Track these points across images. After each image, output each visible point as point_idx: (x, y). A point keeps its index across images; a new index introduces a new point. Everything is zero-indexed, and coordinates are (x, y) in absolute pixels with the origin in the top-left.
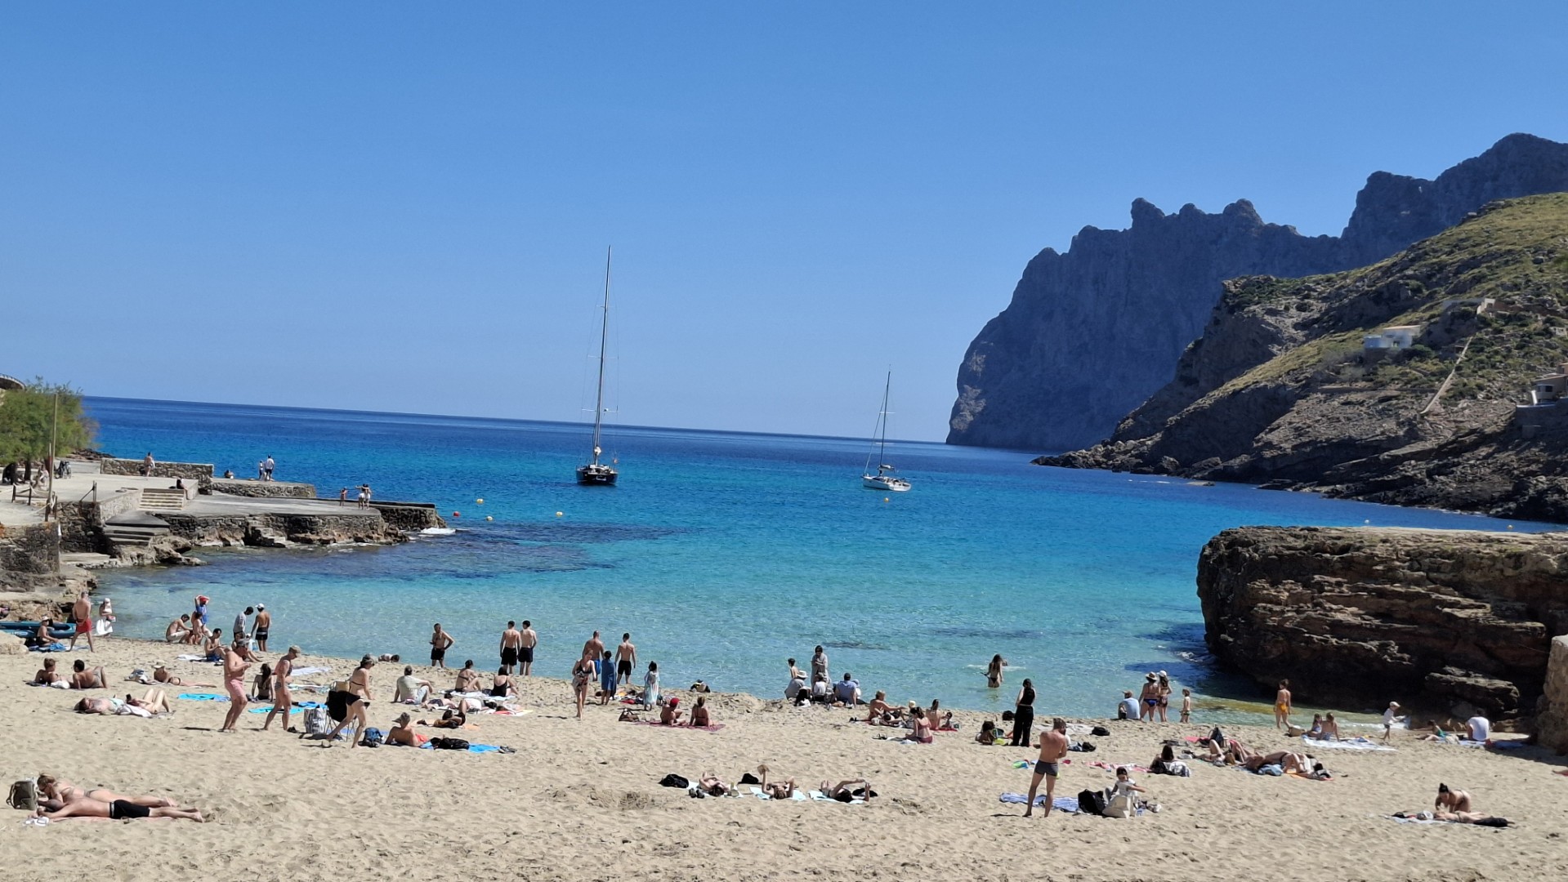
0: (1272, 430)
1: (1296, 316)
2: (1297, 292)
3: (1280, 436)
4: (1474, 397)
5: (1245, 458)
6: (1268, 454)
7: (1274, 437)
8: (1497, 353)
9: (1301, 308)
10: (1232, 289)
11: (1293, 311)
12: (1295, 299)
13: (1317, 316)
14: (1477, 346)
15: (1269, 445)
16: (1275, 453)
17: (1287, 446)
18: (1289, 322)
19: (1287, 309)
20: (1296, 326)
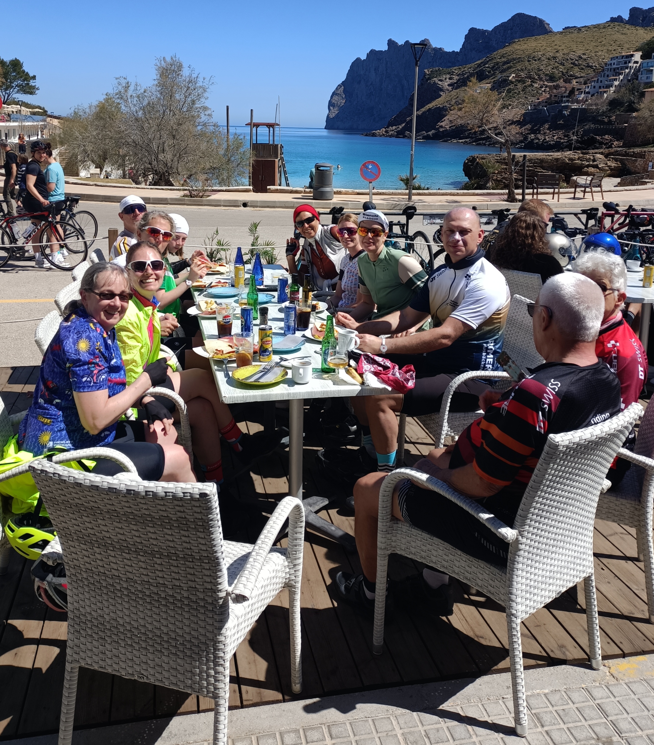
0: (442, 122)
1: (449, 82)
2: (449, 73)
3: (445, 124)
4: (508, 108)
5: (433, 131)
6: (441, 130)
7: (443, 124)
8: (515, 93)
9: (450, 79)
10: (427, 73)
11: (447, 80)
12: (448, 76)
13: (455, 81)
14: (509, 91)
15: (441, 127)
16: (444, 129)
17: (448, 127)
18: (446, 84)
19: (446, 79)
20: (449, 85)
